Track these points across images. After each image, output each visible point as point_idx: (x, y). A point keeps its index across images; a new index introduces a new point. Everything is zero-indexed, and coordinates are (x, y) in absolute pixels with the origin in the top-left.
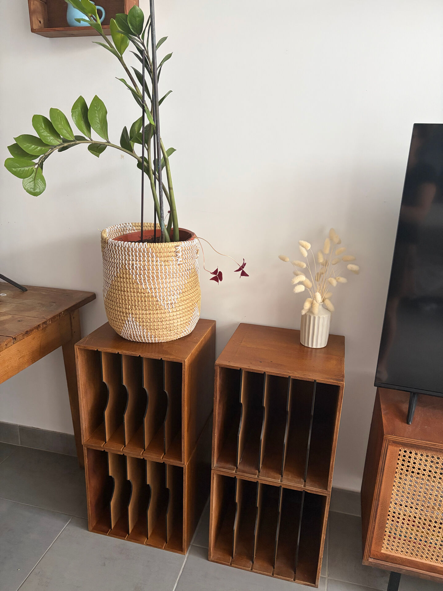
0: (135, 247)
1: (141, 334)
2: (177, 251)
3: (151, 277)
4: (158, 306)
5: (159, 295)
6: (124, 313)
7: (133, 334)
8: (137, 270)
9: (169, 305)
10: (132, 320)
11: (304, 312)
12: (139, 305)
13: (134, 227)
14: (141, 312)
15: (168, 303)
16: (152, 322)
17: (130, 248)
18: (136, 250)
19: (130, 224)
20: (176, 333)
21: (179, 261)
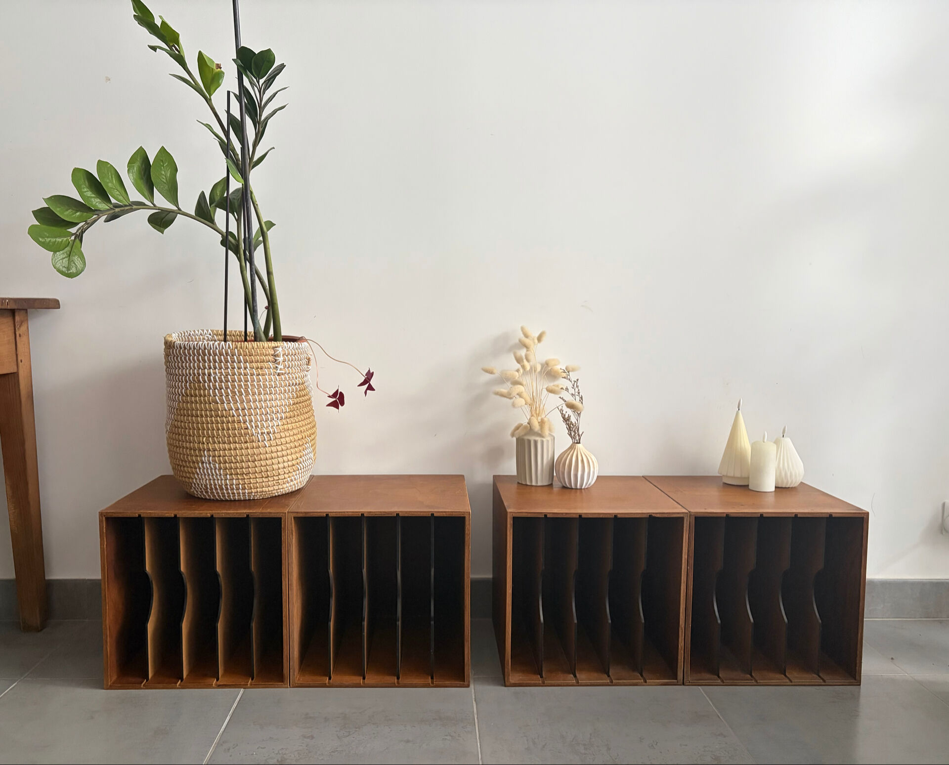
0: (213, 348)
1: (221, 482)
2: (276, 353)
3: (237, 393)
4: (248, 436)
5: (249, 420)
6: (196, 451)
7: (211, 485)
8: (215, 383)
9: (264, 435)
10: (209, 461)
12: (219, 435)
13: (215, 336)
14: (222, 446)
15: (263, 431)
16: (239, 461)
17: (206, 351)
18: (215, 352)
19: (210, 331)
20: (277, 481)
21: (279, 370)
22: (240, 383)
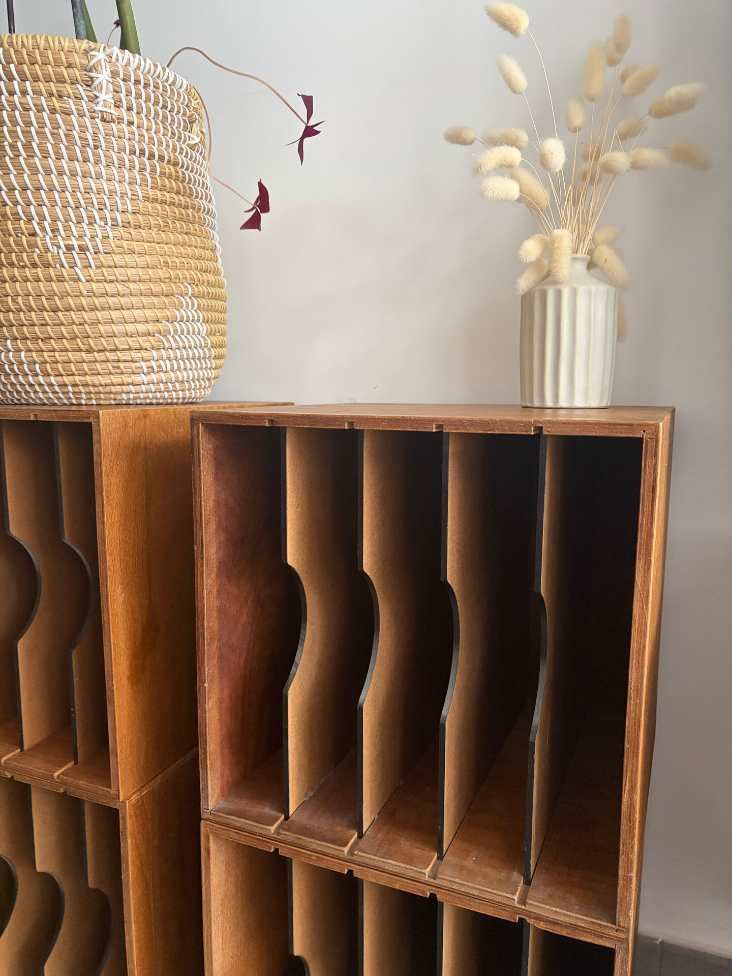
2: (91, 64)
4: (37, 250)
5: (38, 215)
9: (73, 252)
11: (524, 283)
15: (70, 242)
16: (23, 307)
20: (116, 364)
21: (101, 103)
22: (14, 128)
